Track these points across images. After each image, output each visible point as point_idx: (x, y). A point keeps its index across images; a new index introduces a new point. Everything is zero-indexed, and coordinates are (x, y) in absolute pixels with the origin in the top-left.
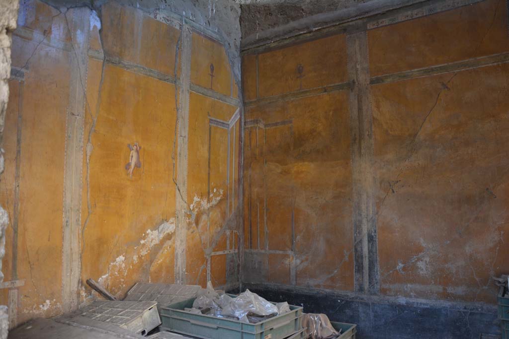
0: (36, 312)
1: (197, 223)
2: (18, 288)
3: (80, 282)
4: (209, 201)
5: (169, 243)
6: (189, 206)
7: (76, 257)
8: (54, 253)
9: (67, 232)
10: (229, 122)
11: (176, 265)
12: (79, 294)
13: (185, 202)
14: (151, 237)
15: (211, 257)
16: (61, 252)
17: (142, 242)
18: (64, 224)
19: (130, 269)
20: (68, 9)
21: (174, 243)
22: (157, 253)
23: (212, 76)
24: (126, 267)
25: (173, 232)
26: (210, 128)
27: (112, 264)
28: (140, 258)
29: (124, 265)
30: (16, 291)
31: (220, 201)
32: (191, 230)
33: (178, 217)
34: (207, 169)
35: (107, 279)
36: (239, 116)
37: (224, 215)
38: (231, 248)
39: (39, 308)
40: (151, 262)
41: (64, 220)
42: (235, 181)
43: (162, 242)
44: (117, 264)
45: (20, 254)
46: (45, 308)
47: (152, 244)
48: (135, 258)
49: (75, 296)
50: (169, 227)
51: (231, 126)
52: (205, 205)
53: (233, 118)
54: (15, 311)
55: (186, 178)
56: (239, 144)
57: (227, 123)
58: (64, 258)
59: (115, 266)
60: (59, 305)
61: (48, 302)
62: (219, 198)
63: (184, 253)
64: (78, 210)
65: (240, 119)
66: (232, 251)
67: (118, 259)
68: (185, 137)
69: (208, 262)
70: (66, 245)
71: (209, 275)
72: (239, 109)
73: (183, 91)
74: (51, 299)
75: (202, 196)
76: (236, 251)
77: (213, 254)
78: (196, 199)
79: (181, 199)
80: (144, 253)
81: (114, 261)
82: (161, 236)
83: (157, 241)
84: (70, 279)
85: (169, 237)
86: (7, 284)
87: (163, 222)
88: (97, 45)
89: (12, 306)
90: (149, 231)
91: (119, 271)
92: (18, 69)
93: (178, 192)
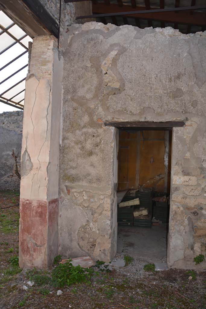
3: (139, 184)
5: (162, 180)
7: (138, 180)
14: (157, 178)
16: (135, 178)
17: (154, 178)
18: (136, 173)
19: (151, 184)
21: (164, 180)
22: (159, 182)
25: (164, 177)
28: (154, 182)
30: (127, 184)
33: (165, 174)
35: (145, 185)
40: (157, 183)
43: (160, 179)
45: (128, 178)
48: (152, 182)
50: (162, 176)
60: (135, 188)
61: (133, 187)
64: (139, 171)
80: (155, 181)
81: (147, 181)
82: (160, 178)
83: (158, 179)
84: (137, 183)
85: (162, 178)
86: (126, 182)
87: (160, 174)
88: (142, 137)
89: (127, 186)
90: (156, 176)
91: (148, 184)
92: (128, 146)
93: (165, 167)
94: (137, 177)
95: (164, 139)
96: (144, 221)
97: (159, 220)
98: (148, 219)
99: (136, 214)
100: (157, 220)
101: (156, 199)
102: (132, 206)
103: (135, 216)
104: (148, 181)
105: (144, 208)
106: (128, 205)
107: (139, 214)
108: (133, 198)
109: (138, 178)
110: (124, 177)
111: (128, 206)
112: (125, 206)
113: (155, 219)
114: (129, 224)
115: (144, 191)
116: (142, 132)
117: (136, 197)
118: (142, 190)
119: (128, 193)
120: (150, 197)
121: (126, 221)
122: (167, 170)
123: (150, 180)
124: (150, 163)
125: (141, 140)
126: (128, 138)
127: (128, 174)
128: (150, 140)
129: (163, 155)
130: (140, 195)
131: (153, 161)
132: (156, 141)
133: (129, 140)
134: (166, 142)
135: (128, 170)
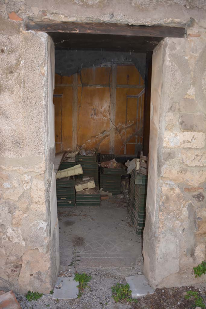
0: (66, 150)
1: (120, 132)
2: (62, 144)
3: (77, 145)
4: (126, 125)
5: (108, 138)
7: (76, 139)
8: (71, 138)
9: (74, 132)
10: (138, 95)
11: (110, 145)
12: (77, 148)
15: (127, 144)
17: (97, 137)
18: (73, 130)
19: (92, 144)
20: (72, 75)
21: (109, 138)
22: (102, 140)
23: (128, 79)
25: (109, 134)
26: (127, 99)
28: (96, 141)
29: (90, 142)
31: (132, 125)
32: (117, 134)
33: (111, 130)
34: (126, 114)
35: (85, 145)
36: (144, 92)
37: (134, 130)
38: (138, 142)
40: (100, 143)
41: (73, 129)
42: (141, 117)
43: (104, 137)
45: (63, 137)
46: (68, 150)
47: (101, 138)
48: (94, 141)
49: (76, 148)
50: (107, 133)
51: (139, 97)
52: (124, 126)
53: (140, 93)
55: (115, 117)
58: (73, 138)
60: (72, 149)
61: (69, 148)
62: (131, 124)
63: (114, 141)
64: (76, 127)
66: (139, 144)
67: (88, 141)
68: (114, 104)
70: (73, 136)
71: (126, 150)
72: (144, 89)
75: (122, 123)
77: (127, 143)
78: (120, 124)
80: (97, 140)
81: (87, 141)
82: (104, 135)
83: (102, 137)
84: (74, 144)
85: (107, 136)
86: (60, 143)
87: (105, 131)
88: (80, 82)
89: (61, 148)
90: (99, 134)
91: (89, 144)
92: (61, 95)
93: (111, 122)
94: (75, 135)
95: (109, 85)
96: (91, 197)
97: (108, 192)
98: (96, 194)
99: (79, 188)
100: (106, 191)
101: (103, 165)
102: (72, 177)
103: (77, 191)
104: (89, 140)
105: (88, 179)
106: (66, 176)
107: (83, 188)
108: (72, 165)
109: (76, 136)
110: (57, 136)
111: (67, 177)
112: (62, 177)
113: (103, 190)
114: (70, 203)
115: (87, 154)
116: (81, 75)
117: (77, 163)
118: (85, 153)
119: (65, 157)
120: (95, 162)
121: (65, 198)
122: (113, 125)
123: (91, 139)
124: (90, 117)
125: (78, 85)
126: (61, 83)
127: (61, 131)
128: (90, 86)
129: (108, 106)
130: (81, 160)
131: (94, 114)
132: (99, 87)
133: (62, 85)
134: (112, 89)
135: (62, 126)
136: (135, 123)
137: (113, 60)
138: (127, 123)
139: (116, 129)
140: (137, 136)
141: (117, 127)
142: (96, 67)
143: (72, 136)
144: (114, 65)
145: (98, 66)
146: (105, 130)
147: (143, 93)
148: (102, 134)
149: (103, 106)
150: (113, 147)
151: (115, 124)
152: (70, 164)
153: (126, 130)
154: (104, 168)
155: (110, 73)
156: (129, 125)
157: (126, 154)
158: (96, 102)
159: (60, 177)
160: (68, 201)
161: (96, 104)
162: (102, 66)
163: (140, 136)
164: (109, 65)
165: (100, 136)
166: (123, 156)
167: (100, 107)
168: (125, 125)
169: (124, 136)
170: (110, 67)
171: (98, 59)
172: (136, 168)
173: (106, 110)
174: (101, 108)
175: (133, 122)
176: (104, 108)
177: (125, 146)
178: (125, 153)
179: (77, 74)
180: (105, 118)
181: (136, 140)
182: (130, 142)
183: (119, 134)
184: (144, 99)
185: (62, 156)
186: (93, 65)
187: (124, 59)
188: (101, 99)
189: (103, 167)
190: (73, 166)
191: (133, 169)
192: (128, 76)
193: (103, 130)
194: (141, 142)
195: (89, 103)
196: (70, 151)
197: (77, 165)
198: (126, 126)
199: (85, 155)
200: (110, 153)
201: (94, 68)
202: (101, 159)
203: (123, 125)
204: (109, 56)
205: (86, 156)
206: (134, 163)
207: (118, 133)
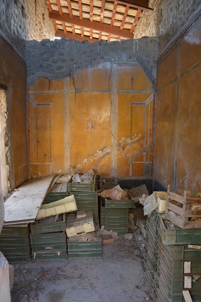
0: (57, 172)
1: (123, 149)
2: (51, 165)
3: (71, 165)
4: (131, 139)
5: (108, 156)
6: (119, 142)
7: (69, 158)
8: (62, 156)
9: (66, 150)
10: (146, 102)
11: (112, 165)
12: (70, 169)
13: (116, 140)
14: (99, 153)
15: (132, 164)
16: (64, 156)
17: (95, 155)
18: (65, 148)
19: (89, 164)
20: (62, 79)
21: (110, 156)
22: (102, 159)
23: (132, 83)
24: (88, 163)
25: (110, 152)
26: (132, 107)
27: (82, 161)
28: (94, 160)
29: (87, 162)
30: (51, 166)
31: (139, 140)
32: (120, 152)
33: (112, 146)
34: (130, 125)
35: (80, 166)
36: (153, 98)
37: (142, 146)
38: (147, 160)
39: (58, 172)
40: (99, 162)
41: (65, 146)
42: (150, 129)
43: (104, 156)
44: (84, 162)
45: (52, 156)
46: (60, 172)
47: (100, 156)
48: (92, 160)
49: (69, 170)
50: (108, 150)
51: (147, 104)
52: (129, 141)
53: (148, 100)
54: (52, 171)
55: (117, 130)
56: (153, 111)
57: (144, 103)
58: (65, 158)
59: (83, 162)
60: (64, 171)
61: (60, 170)
62: (138, 138)
63: (116, 160)
64: (69, 144)
65: (154, 99)
66: (147, 162)
68: (116, 113)
69: (130, 166)
71: (131, 171)
72: (153, 94)
73: (114, 94)
74: (61, 170)
75: (127, 137)
76: (151, 162)
77: (133, 162)
78: (123, 139)
79: (114, 139)
80: (96, 159)
81: (83, 160)
82: (104, 153)
83: (102, 155)
84: (67, 164)
85: (108, 154)
86: (49, 163)
87: (104, 148)
88: (73, 88)
89: (50, 169)
90: (98, 151)
91: (85, 164)
92: (49, 103)
93: (112, 136)
94: (67, 154)
95: (109, 90)
96: (90, 244)
97: (111, 231)
99: (71, 232)
100: (109, 230)
101: (104, 194)
102: (61, 215)
103: (68, 236)
104: (86, 160)
105: (84, 216)
106: (54, 214)
107: (78, 232)
108: (63, 196)
109: (69, 155)
110: (45, 155)
111: (55, 216)
112: (48, 215)
113: (104, 229)
114: (59, 254)
115: (82, 181)
116: (73, 79)
117: (69, 193)
118: (79, 180)
119: (54, 183)
120: (94, 191)
121: (52, 248)
122: (115, 140)
123: (88, 158)
124: (86, 130)
125: (71, 91)
126: (49, 89)
127: (50, 149)
128: (85, 92)
129: (109, 116)
130: (75, 189)
131: (91, 127)
132: (97, 93)
133: (51, 92)
134: (112, 95)
135: (50, 142)
136: (143, 138)
137: (113, 60)
138: (133, 137)
139: (119, 145)
140: (144, 154)
141: (120, 142)
142: (93, 68)
143: (64, 154)
144: (114, 65)
145: (95, 67)
146: (105, 146)
147: (151, 100)
148: (101, 152)
149: (102, 117)
150: (115, 167)
151: (117, 139)
152: (60, 195)
153: (131, 146)
154: (106, 199)
155: (110, 76)
156: (135, 140)
157: (132, 176)
158: (93, 112)
159: (45, 215)
160: (56, 252)
161: (93, 114)
162: (100, 66)
163: (149, 153)
164: (108, 65)
165: (99, 155)
166: (128, 178)
167: (98, 118)
168: (129, 139)
169: (129, 153)
170: (110, 67)
171: (95, 59)
172: (157, 208)
173: (106, 121)
174: (100, 119)
175: (140, 135)
176: (103, 118)
177: (131, 166)
178: (130, 175)
179: (68, 77)
180: (104, 131)
181: (144, 158)
182: (136, 161)
183: (123, 152)
184: (152, 107)
185: (49, 183)
186: (89, 66)
187: (127, 58)
188: (99, 108)
189: (104, 198)
190: (64, 198)
191: (153, 210)
192: (132, 79)
193: (102, 146)
194: (150, 161)
195: (84, 114)
196: (62, 174)
197: (69, 196)
198: (131, 141)
199: (79, 182)
200: (112, 176)
201: (90, 69)
202: (101, 184)
203: (127, 140)
204: (108, 55)
205: (81, 183)
206: (154, 200)
207: (122, 149)
